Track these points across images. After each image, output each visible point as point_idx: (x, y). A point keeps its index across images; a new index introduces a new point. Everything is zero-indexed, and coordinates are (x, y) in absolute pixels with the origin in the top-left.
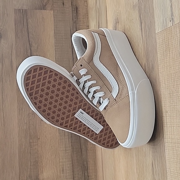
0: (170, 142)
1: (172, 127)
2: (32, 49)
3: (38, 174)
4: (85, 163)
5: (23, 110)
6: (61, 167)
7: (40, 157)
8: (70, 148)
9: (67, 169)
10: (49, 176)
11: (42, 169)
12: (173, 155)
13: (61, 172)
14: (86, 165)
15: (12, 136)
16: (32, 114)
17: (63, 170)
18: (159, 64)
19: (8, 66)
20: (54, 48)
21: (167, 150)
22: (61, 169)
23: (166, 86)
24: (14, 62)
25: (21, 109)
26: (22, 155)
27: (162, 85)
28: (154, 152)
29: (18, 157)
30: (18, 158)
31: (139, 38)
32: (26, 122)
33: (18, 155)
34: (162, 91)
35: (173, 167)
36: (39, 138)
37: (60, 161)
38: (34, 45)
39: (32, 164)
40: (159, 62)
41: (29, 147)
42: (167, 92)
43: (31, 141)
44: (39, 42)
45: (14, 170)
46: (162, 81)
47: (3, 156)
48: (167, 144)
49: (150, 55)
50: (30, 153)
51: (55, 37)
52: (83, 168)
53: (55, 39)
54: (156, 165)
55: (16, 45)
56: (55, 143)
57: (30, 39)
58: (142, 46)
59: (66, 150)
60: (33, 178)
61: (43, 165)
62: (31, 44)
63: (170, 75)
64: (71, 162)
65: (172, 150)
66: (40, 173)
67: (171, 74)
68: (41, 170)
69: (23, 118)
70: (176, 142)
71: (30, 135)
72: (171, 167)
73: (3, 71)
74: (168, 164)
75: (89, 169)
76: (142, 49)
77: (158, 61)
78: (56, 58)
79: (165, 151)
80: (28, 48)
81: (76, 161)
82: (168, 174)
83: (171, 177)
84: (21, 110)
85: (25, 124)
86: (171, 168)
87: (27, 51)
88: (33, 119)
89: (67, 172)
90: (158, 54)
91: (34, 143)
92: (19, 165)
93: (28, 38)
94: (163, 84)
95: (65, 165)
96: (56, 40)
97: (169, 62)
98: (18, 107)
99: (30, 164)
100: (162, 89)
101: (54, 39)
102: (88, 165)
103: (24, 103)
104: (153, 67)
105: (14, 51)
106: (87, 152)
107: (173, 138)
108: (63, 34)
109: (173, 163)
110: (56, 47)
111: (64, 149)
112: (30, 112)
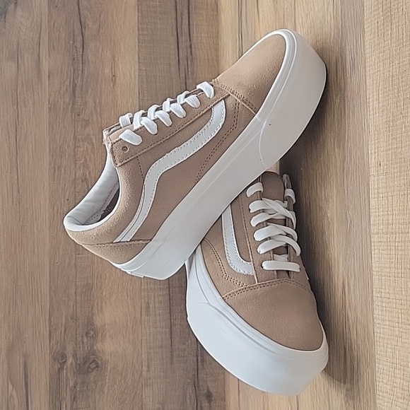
0: (383, 233)
1: (390, 198)
2: (87, 33)
3: (93, 314)
5: (61, 171)
6: (143, 301)
7: (98, 277)
9: (157, 305)
10: (117, 319)
11: (102, 304)
12: (388, 261)
13: (143, 313)
15: (35, 226)
16: (82, 181)
17: (148, 308)
18: (367, 56)
19: (30, 70)
20: (137, 33)
21: (376, 251)
22: (143, 306)
23: (381, 105)
24: (44, 62)
25: (56, 167)
26: (56, 270)
27: (371, 104)
28: (348, 258)
29: (48, 273)
30: (48, 276)
31: (325, 2)
32: (67, 198)
33: (48, 269)
34: (371, 117)
35: (387, 287)
37: (143, 287)
38: (90, 26)
39: (79, 291)
40: (367, 51)
41: (74, 254)
42: (383, 120)
44: (102, 18)
45: (38, 302)
46: (371, 96)
47: (15, 269)
48: (376, 236)
49: (349, 38)
50: (76, 267)
51: (140, 8)
54: (352, 288)
55: (49, 22)
57: (81, 11)
58: (331, 19)
60: (80, 321)
61: (104, 294)
62: (83, 23)
63: (391, 79)
64: (166, 292)
65: (387, 250)
66: (95, 310)
67: (393, 76)
68: (97, 305)
69: (60, 189)
70: (397, 230)
72: (384, 287)
73: (20, 81)
74: (376, 283)
76: (332, 26)
77: (364, 50)
78: (139, 57)
79: (373, 253)
80: (76, 30)
81: (177, 290)
82: (375, 304)
83: (382, 311)
84: (57, 172)
85: (66, 202)
86: (383, 291)
87: (74, 38)
89: (157, 312)
90: (367, 35)
92: (50, 291)
93: (77, 9)
94: (375, 102)
95: (152, 297)
96: (140, 15)
97: (389, 49)
98: (50, 164)
99: (74, 291)
100: (371, 113)
101: (137, 13)
103: (65, 155)
104: (354, 65)
105: (45, 38)
107: (390, 221)
108: (158, 3)
109: (388, 278)
110: (141, 32)
112: (77, 175)
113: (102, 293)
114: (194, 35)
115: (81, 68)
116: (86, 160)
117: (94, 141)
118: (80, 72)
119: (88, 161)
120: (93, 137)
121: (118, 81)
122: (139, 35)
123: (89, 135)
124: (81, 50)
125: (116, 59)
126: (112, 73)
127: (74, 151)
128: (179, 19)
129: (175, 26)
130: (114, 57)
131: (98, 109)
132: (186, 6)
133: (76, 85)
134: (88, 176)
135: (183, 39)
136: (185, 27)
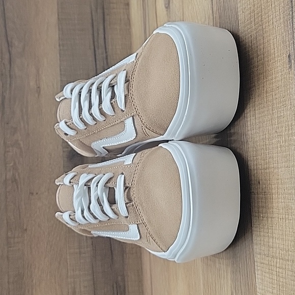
0: (265, 255)
2: (13, 51)
4: (119, 278)
6: (70, 286)
7: (28, 266)
8: (89, 249)
9: (82, 289)
11: (32, 291)
14: (121, 284)
16: (12, 182)
17: (74, 293)
21: (259, 272)
22: (70, 291)
23: (257, 121)
27: (249, 119)
28: (234, 271)
31: (207, 16)
34: (250, 132)
36: (26, 230)
37: (69, 274)
38: (16, 45)
39: (11, 280)
41: (6, 247)
42: (260, 136)
43: (9, 234)
44: (26, 37)
48: (259, 256)
50: (8, 259)
51: (60, 27)
52: (115, 289)
53: (59, 30)
56: (58, 239)
59: (80, 253)
61: (34, 281)
64: (90, 278)
68: (28, 292)
70: (277, 255)
71: (7, 223)
75: (128, 290)
78: (60, 70)
79: (256, 273)
81: (101, 275)
87: (2, 56)
88: (14, 191)
91: (16, 240)
93: (4, 30)
95: (78, 283)
96: (61, 32)
99: (7, 281)
100: (249, 128)
101: (58, 32)
102: (126, 283)
106: (123, 256)
107: (271, 244)
108: (76, 22)
110: (61, 48)
111: (78, 250)
112: (8, 177)
113: (32, 281)
114: (110, 47)
115: (8, 82)
116: (15, 164)
117: (22, 146)
118: (8, 86)
119: (17, 163)
120: (21, 143)
121: (42, 92)
122: (60, 50)
123: (18, 141)
124: (8, 66)
125: (40, 72)
126: (37, 85)
127: (4, 156)
128: (96, 35)
129: (92, 40)
130: (38, 71)
131: (25, 117)
132: (102, 22)
133: (5, 97)
134: (17, 177)
135: (100, 52)
136: (101, 41)
